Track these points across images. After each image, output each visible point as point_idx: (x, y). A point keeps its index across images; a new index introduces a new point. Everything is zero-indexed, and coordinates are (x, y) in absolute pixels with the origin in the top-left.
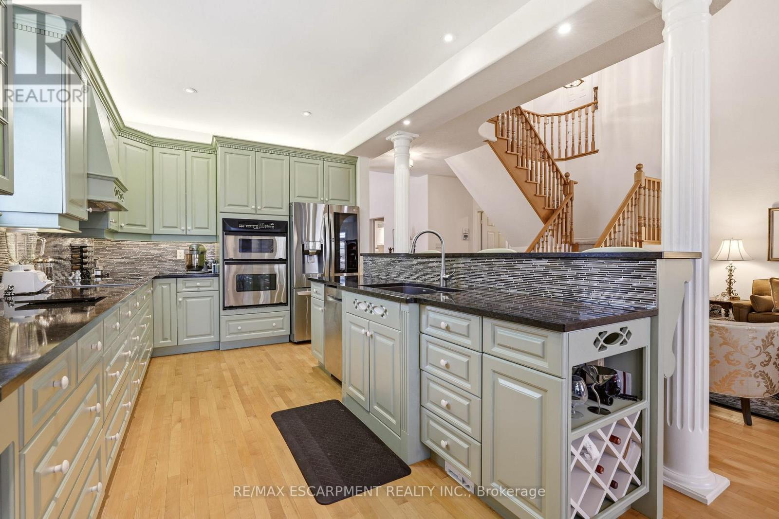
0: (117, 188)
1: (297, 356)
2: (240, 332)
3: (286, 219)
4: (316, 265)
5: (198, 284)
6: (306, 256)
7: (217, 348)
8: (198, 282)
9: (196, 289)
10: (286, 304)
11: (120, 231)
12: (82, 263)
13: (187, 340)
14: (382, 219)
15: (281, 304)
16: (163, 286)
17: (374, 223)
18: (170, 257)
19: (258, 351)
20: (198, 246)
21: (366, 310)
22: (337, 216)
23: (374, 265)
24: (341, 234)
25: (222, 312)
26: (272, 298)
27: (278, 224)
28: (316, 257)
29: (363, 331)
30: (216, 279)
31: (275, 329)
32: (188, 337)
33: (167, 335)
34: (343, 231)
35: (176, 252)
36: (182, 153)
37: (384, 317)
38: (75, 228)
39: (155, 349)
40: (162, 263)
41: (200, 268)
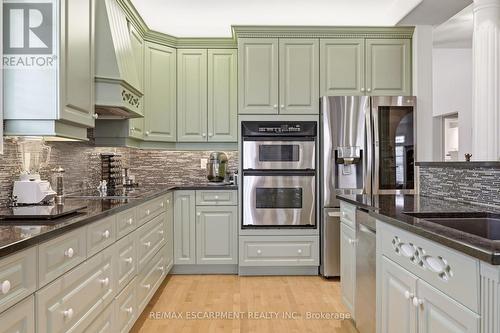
0: (128, 92)
1: (325, 298)
2: (259, 257)
3: (316, 119)
4: (353, 177)
5: (217, 197)
6: (340, 166)
7: (234, 272)
8: (217, 195)
9: (214, 203)
10: (314, 227)
11: (145, 139)
12: (110, 173)
14: (455, 115)
15: (308, 226)
16: (184, 199)
17: (443, 121)
18: (195, 166)
19: (279, 282)
20: (219, 154)
21: (413, 259)
22: (384, 111)
23: (436, 180)
24: (397, 138)
25: (242, 232)
27: (305, 125)
28: (353, 168)
29: (407, 294)
30: (235, 192)
31: (300, 257)
32: (206, 256)
33: (186, 252)
34: (400, 135)
35: (199, 162)
36: (204, 52)
37: (444, 277)
38: (83, 136)
39: (174, 266)
40: (187, 172)
41: (221, 179)
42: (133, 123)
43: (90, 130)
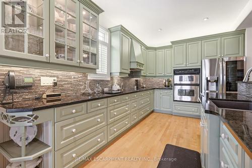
0: (139, 64)
2: (179, 110)
3: (200, 67)
4: (215, 87)
6: (209, 83)
8: (166, 91)
9: (165, 93)
12: (138, 84)
13: (162, 109)
16: (156, 92)
20: (168, 79)
25: (173, 102)
26: (192, 99)
28: (215, 83)
30: (172, 90)
36: (164, 50)
38: (127, 76)
39: (154, 110)
40: (159, 84)
41: (168, 86)
42: (142, 72)
43: (129, 74)
